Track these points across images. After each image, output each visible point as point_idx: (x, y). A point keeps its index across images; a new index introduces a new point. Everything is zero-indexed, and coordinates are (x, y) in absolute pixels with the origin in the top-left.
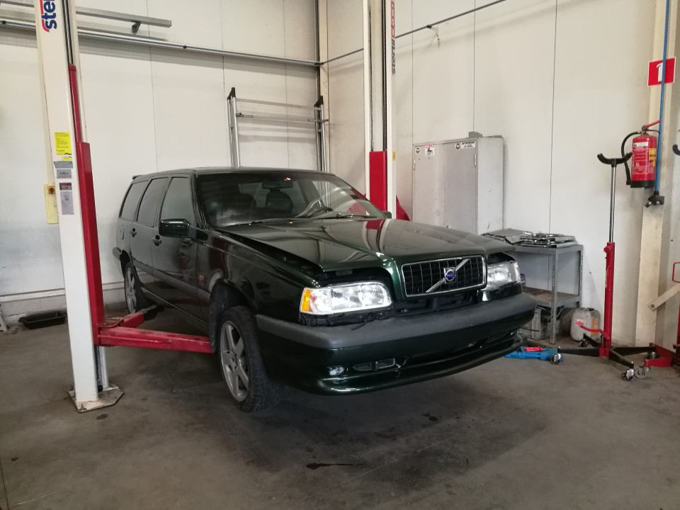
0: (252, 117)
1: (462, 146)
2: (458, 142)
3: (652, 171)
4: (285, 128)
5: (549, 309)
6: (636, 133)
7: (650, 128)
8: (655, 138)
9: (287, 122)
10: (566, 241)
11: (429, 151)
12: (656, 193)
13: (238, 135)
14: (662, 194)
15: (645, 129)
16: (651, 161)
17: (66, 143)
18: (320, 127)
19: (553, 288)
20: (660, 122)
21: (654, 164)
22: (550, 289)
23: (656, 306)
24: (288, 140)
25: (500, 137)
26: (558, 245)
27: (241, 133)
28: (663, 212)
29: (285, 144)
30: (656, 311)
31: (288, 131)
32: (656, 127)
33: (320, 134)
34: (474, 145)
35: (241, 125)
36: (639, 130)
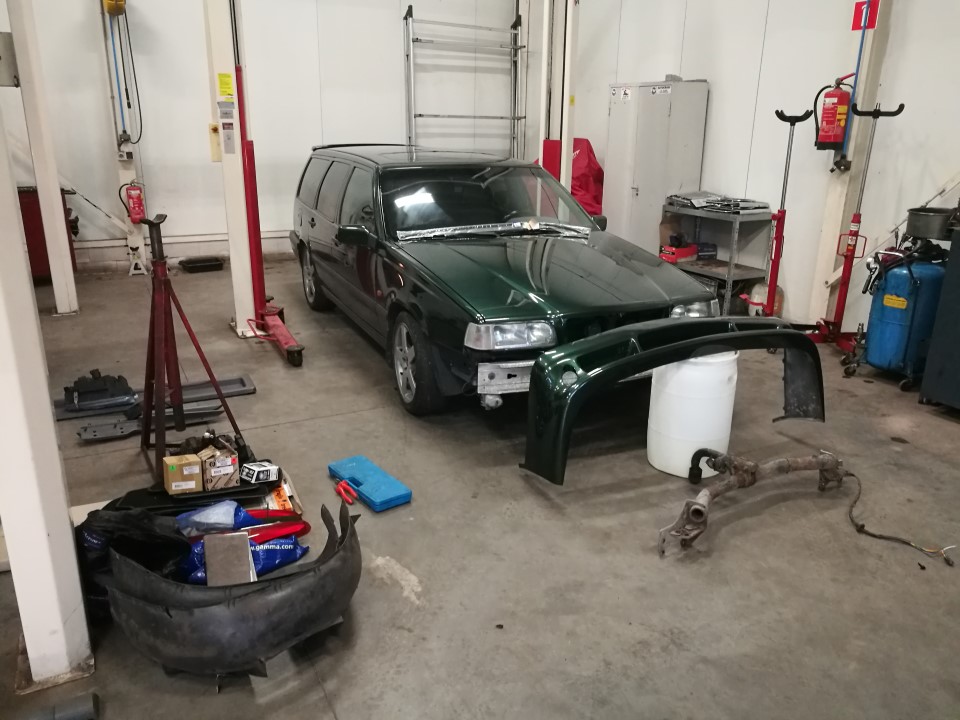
0: (432, 42)
1: (658, 91)
2: (654, 86)
3: (839, 131)
4: (473, 55)
5: (725, 281)
6: (830, 87)
7: (845, 81)
8: (848, 94)
9: (475, 48)
10: (756, 208)
11: (625, 94)
12: (844, 157)
13: (415, 64)
14: (849, 158)
15: (839, 82)
16: (839, 120)
17: (227, 84)
18: (516, 55)
19: (731, 258)
20: (856, 74)
21: (843, 123)
22: (728, 260)
23: (830, 283)
24: (475, 70)
25: (705, 81)
26: (742, 212)
27: (420, 61)
28: (847, 179)
29: (471, 76)
30: (829, 289)
31: (476, 59)
32: (850, 81)
33: (515, 63)
34: (669, 90)
35: (419, 51)
36: (833, 84)
